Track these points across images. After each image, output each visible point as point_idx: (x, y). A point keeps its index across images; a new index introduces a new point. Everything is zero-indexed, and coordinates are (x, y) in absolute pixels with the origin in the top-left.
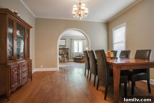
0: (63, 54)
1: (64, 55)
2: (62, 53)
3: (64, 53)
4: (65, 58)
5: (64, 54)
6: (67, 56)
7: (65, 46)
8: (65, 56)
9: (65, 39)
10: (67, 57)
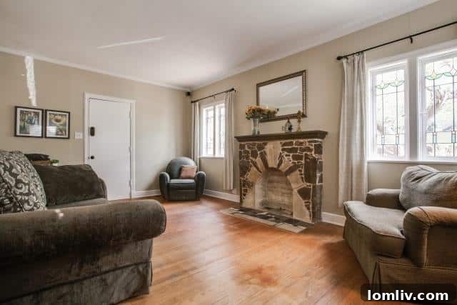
0: (284, 168)
1: (291, 178)
2: (281, 162)
3: (288, 161)
4: (297, 198)
5: (291, 170)
6: (305, 185)
7: (300, 116)
8: (297, 182)
9: (302, 73)
10: (304, 193)
